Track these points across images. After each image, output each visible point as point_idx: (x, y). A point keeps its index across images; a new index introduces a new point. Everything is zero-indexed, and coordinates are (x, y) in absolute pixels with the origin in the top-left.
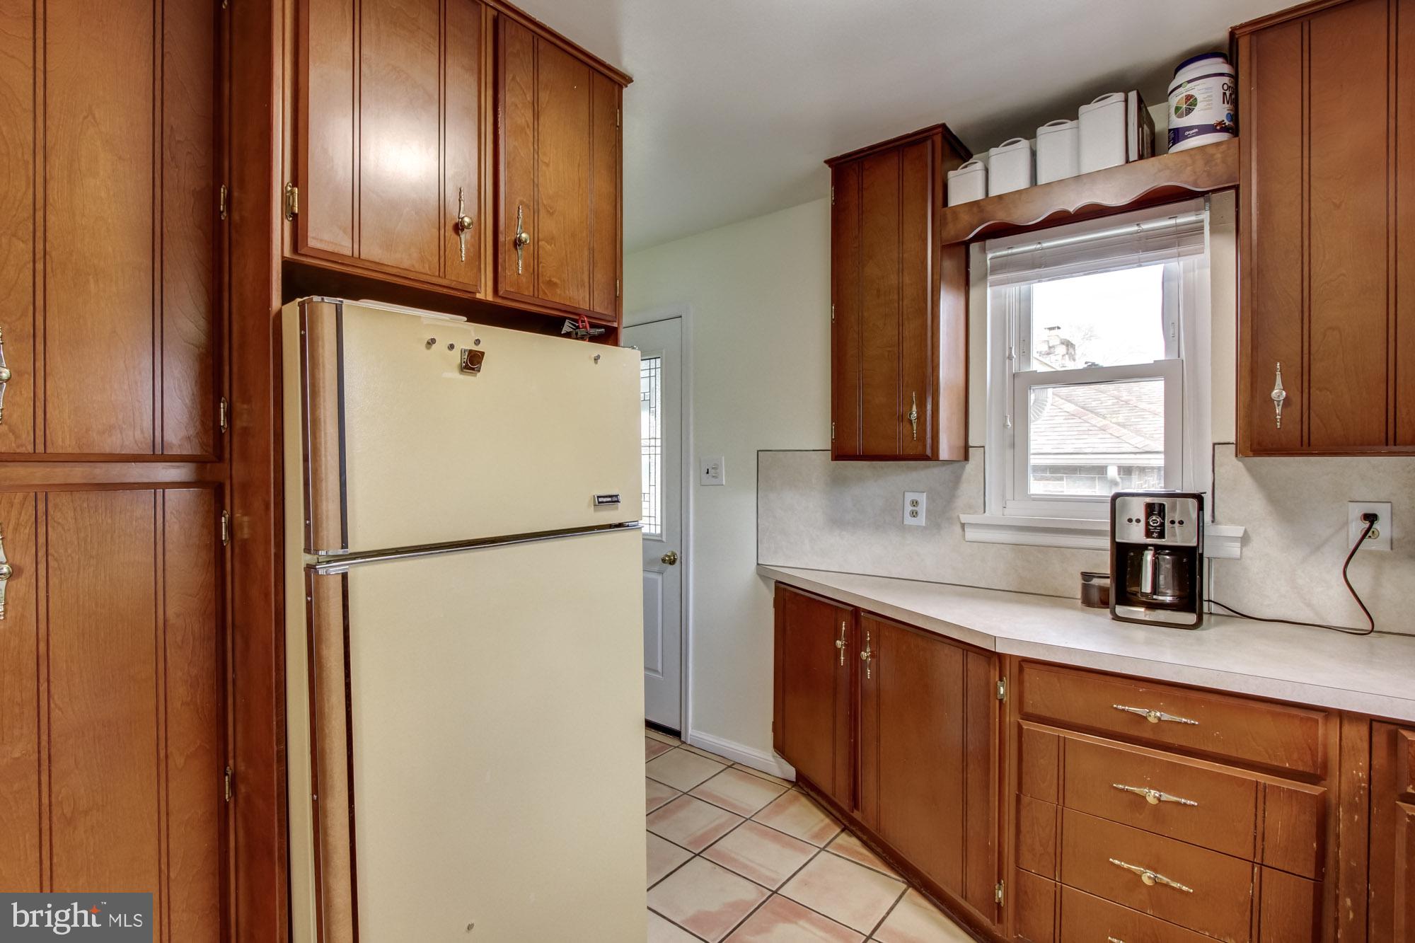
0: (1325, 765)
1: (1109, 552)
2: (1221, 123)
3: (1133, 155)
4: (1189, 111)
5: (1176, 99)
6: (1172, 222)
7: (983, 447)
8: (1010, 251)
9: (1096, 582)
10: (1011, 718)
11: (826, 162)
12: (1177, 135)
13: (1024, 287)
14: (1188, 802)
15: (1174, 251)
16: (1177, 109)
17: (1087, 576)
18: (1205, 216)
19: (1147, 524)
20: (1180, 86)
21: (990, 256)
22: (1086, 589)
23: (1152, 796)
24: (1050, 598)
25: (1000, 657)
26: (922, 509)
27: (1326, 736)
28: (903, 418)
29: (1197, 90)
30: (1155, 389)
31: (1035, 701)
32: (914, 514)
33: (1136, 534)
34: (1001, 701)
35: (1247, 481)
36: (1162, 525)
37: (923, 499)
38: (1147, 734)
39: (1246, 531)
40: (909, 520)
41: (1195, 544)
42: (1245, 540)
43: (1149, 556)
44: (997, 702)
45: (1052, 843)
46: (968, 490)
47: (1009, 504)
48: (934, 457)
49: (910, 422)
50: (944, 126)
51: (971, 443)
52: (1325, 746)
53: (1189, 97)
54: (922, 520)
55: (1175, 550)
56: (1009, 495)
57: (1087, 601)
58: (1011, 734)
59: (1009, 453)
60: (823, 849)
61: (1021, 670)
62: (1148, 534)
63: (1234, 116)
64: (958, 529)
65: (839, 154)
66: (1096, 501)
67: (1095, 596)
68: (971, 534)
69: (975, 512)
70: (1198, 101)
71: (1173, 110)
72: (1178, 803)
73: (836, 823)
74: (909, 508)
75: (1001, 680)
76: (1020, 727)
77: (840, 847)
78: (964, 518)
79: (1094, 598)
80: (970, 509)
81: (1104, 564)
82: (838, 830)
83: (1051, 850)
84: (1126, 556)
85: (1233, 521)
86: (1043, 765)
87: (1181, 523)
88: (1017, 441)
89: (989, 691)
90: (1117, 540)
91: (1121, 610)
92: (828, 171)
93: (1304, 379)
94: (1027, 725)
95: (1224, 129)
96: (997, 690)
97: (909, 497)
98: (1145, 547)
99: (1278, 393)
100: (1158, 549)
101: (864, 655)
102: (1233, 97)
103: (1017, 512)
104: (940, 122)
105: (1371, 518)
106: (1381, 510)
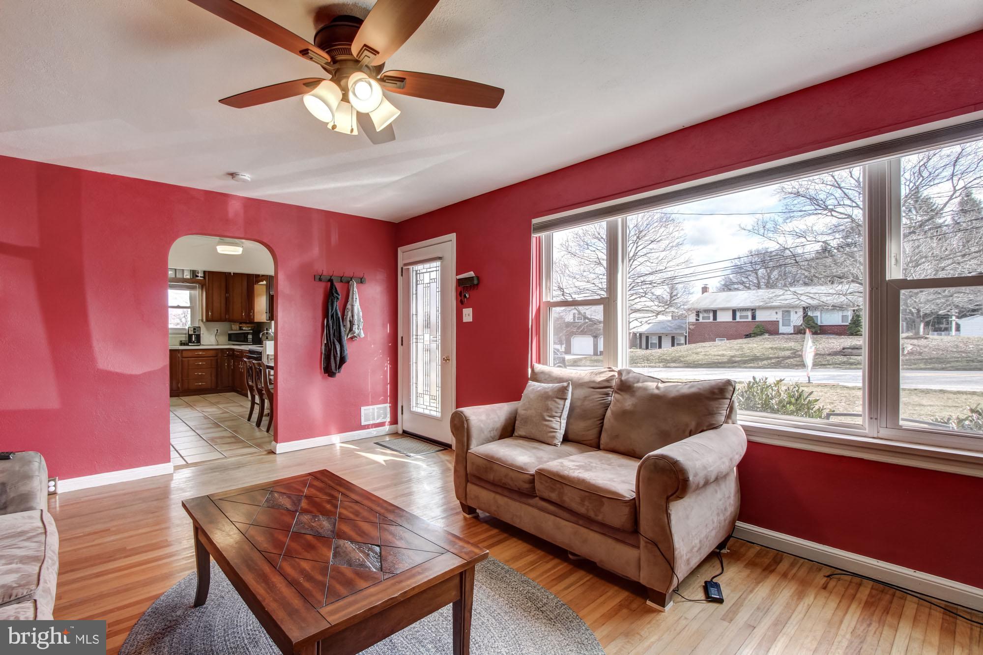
1: (187, 337)
3: (191, 278)
4: (199, 274)
6: (193, 285)
12: (198, 276)
15: (192, 289)
16: (197, 273)
17: (181, 341)
19: (193, 331)
23: (200, 363)
30: (189, 310)
31: (184, 355)
33: (191, 332)
35: (203, 325)
36: (195, 331)
38: (199, 356)
39: (204, 332)
41: (199, 334)
42: (203, 334)
52: (216, 352)
53: (199, 272)
55: (197, 335)
58: (180, 361)
61: (182, 352)
62: (193, 333)
63: (204, 276)
66: (184, 328)
75: (179, 354)
83: (187, 375)
84: (190, 336)
85: (202, 331)
87: (198, 331)
88: (167, 318)
90: (188, 334)
91: (190, 344)
93: (214, 312)
94: (184, 359)
99: (210, 314)
100: (194, 335)
105: (217, 330)
106: (218, 329)
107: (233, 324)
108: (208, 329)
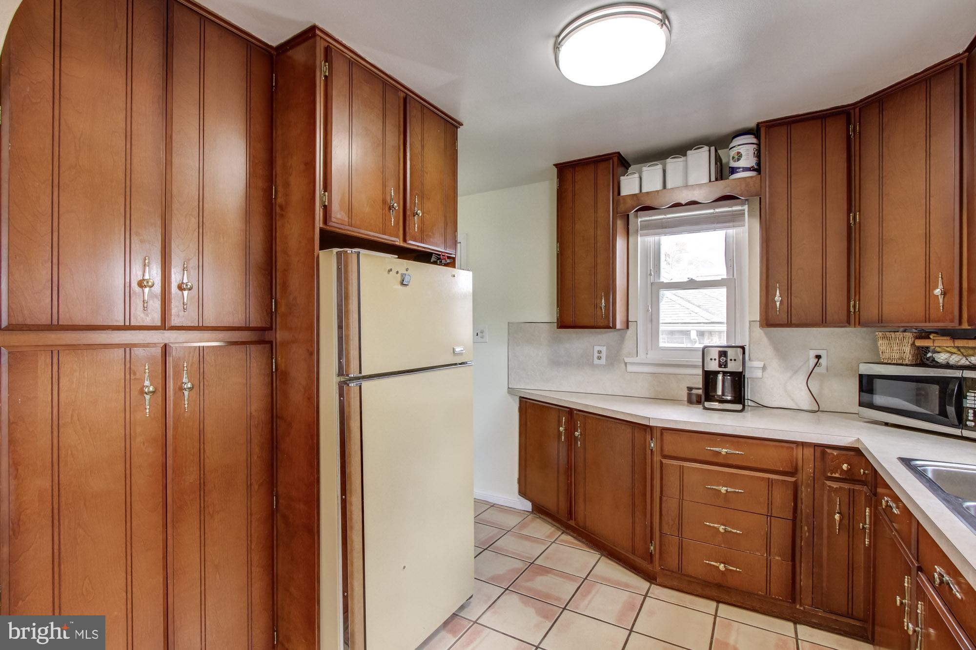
0: (796, 469)
1: (701, 377)
2: (753, 167)
3: (713, 179)
4: (739, 160)
5: (733, 153)
6: (730, 209)
7: (636, 322)
8: (650, 218)
9: (694, 391)
10: (657, 458)
11: (554, 165)
12: (733, 170)
13: (657, 238)
14: (740, 491)
15: (731, 224)
16: (733, 158)
17: (690, 389)
18: (746, 207)
19: (719, 361)
20: (734, 147)
21: (640, 220)
22: (690, 396)
23: (723, 490)
24: (670, 400)
25: (651, 428)
26: (604, 355)
27: (797, 454)
28: (597, 306)
29: (743, 150)
30: (722, 292)
31: (669, 449)
32: (599, 358)
33: (713, 366)
34: (652, 450)
35: (765, 340)
36: (726, 361)
37: (604, 349)
38: (721, 461)
39: (764, 365)
40: (596, 361)
41: (741, 371)
42: (764, 368)
43: (720, 377)
44: (650, 451)
45: (677, 519)
46: (629, 345)
47: (649, 352)
48: (614, 327)
49: (601, 308)
50: (619, 153)
51: (630, 320)
52: (797, 459)
53: (738, 153)
54: (603, 361)
55: (732, 374)
56: (649, 347)
57: (690, 401)
58: (657, 466)
59: (649, 325)
60: (554, 542)
61: (662, 434)
62: (720, 366)
63: (759, 164)
64: (623, 365)
65: (562, 162)
66: (695, 350)
67: (694, 399)
68: (630, 368)
69: (632, 357)
70: (743, 155)
71: (731, 158)
72: (735, 492)
73: (558, 530)
74: (596, 355)
75: (652, 440)
76: (661, 463)
77: (562, 541)
78: (627, 360)
79: (694, 400)
80: (629, 355)
81: (699, 382)
82: (560, 533)
83: (677, 522)
84: (709, 378)
85: (758, 360)
86: (673, 481)
87: (735, 360)
88: (653, 318)
89: (644, 446)
90: (705, 369)
91: (707, 404)
92: (555, 170)
93: (788, 292)
94: (665, 461)
95: (754, 170)
96: (650, 445)
97: (597, 348)
98: (718, 372)
99: (778, 298)
100: (725, 373)
101: (577, 434)
102: (758, 155)
103: (653, 356)
104: (617, 151)
105: (818, 357)
106: (822, 353)
107: (883, 338)
108: (782, 353)
